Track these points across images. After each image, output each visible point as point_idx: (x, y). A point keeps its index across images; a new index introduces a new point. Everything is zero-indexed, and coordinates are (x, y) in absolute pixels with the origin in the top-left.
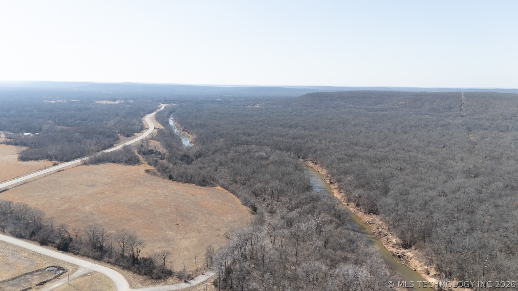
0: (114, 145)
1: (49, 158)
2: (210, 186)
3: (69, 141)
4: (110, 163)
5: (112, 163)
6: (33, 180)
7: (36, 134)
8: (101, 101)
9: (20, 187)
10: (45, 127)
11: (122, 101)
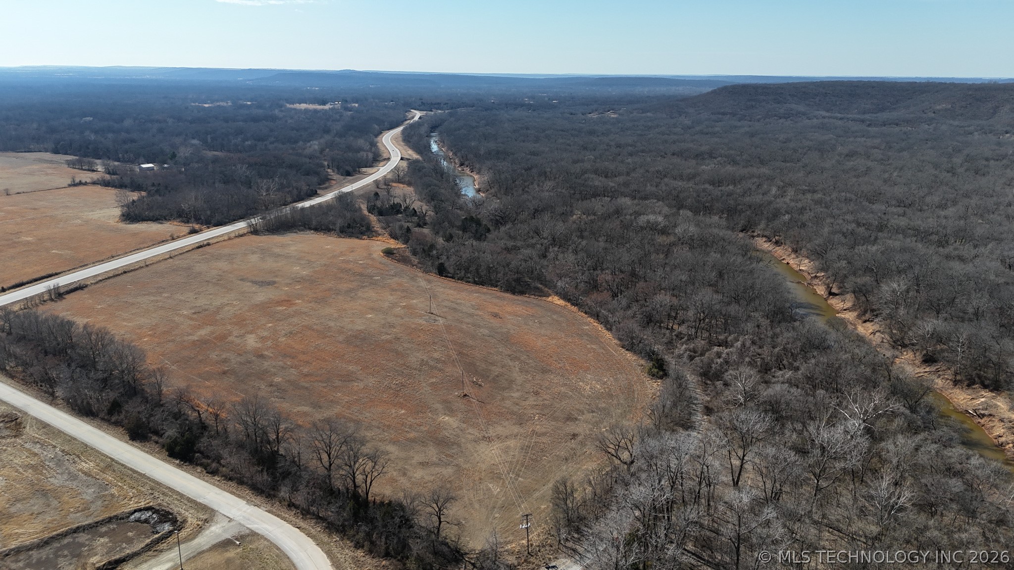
0: (319, 191)
1: (183, 216)
2: (534, 295)
3: (227, 180)
4: (308, 232)
5: (312, 231)
6: (142, 265)
7: (166, 166)
8: (297, 105)
9: (112, 280)
10: (184, 152)
11: (337, 104)
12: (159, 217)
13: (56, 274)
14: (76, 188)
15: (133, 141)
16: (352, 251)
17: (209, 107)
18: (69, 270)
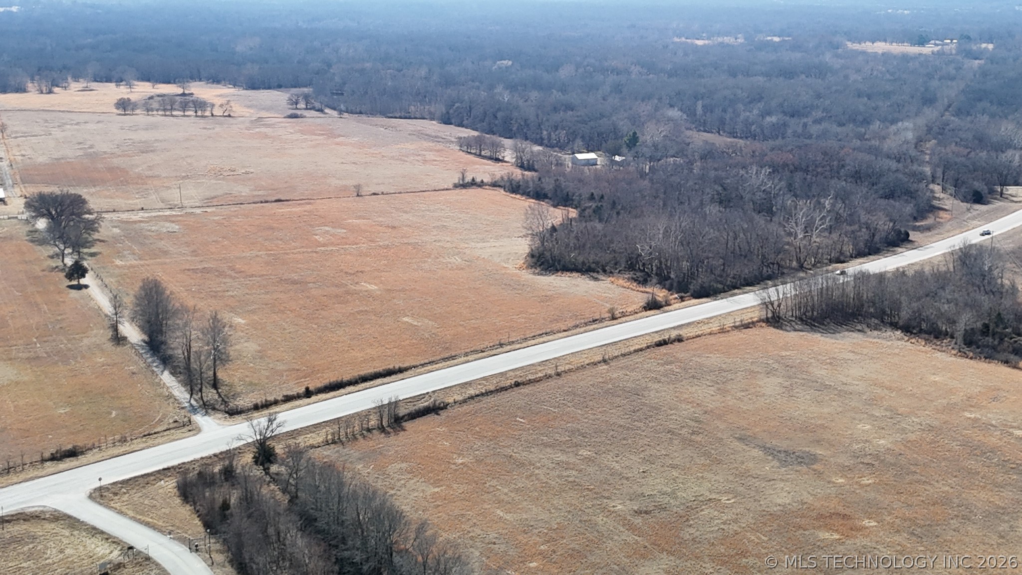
0: (913, 236)
1: (637, 269)
3: (725, 200)
4: (889, 333)
5: (898, 333)
6: (549, 372)
7: (617, 158)
8: (869, 44)
9: (490, 399)
10: (652, 134)
11: (947, 44)
12: (593, 266)
13: (401, 371)
14: (464, 191)
15: (570, 107)
16: (995, 399)
17: (705, 45)
18: (423, 365)
